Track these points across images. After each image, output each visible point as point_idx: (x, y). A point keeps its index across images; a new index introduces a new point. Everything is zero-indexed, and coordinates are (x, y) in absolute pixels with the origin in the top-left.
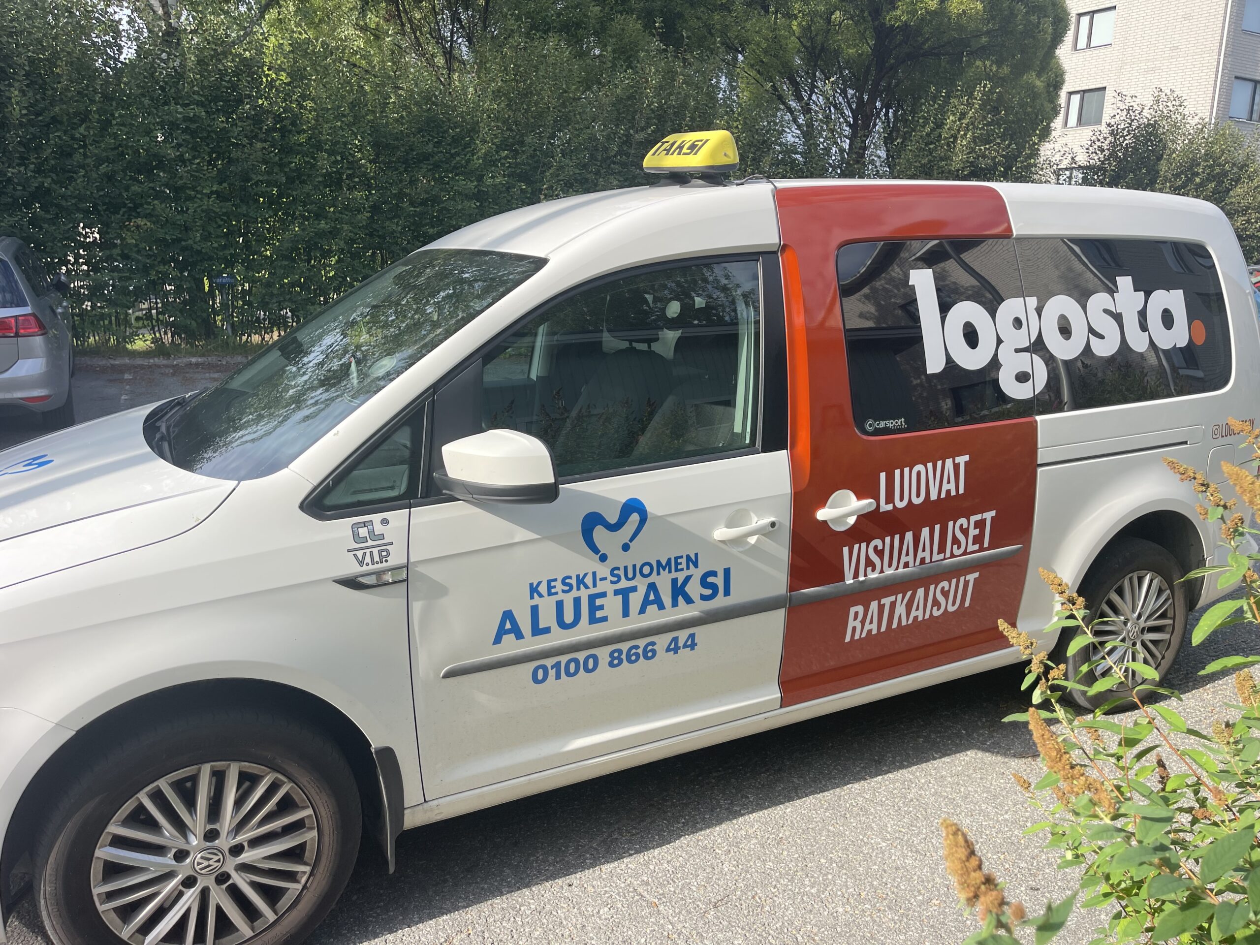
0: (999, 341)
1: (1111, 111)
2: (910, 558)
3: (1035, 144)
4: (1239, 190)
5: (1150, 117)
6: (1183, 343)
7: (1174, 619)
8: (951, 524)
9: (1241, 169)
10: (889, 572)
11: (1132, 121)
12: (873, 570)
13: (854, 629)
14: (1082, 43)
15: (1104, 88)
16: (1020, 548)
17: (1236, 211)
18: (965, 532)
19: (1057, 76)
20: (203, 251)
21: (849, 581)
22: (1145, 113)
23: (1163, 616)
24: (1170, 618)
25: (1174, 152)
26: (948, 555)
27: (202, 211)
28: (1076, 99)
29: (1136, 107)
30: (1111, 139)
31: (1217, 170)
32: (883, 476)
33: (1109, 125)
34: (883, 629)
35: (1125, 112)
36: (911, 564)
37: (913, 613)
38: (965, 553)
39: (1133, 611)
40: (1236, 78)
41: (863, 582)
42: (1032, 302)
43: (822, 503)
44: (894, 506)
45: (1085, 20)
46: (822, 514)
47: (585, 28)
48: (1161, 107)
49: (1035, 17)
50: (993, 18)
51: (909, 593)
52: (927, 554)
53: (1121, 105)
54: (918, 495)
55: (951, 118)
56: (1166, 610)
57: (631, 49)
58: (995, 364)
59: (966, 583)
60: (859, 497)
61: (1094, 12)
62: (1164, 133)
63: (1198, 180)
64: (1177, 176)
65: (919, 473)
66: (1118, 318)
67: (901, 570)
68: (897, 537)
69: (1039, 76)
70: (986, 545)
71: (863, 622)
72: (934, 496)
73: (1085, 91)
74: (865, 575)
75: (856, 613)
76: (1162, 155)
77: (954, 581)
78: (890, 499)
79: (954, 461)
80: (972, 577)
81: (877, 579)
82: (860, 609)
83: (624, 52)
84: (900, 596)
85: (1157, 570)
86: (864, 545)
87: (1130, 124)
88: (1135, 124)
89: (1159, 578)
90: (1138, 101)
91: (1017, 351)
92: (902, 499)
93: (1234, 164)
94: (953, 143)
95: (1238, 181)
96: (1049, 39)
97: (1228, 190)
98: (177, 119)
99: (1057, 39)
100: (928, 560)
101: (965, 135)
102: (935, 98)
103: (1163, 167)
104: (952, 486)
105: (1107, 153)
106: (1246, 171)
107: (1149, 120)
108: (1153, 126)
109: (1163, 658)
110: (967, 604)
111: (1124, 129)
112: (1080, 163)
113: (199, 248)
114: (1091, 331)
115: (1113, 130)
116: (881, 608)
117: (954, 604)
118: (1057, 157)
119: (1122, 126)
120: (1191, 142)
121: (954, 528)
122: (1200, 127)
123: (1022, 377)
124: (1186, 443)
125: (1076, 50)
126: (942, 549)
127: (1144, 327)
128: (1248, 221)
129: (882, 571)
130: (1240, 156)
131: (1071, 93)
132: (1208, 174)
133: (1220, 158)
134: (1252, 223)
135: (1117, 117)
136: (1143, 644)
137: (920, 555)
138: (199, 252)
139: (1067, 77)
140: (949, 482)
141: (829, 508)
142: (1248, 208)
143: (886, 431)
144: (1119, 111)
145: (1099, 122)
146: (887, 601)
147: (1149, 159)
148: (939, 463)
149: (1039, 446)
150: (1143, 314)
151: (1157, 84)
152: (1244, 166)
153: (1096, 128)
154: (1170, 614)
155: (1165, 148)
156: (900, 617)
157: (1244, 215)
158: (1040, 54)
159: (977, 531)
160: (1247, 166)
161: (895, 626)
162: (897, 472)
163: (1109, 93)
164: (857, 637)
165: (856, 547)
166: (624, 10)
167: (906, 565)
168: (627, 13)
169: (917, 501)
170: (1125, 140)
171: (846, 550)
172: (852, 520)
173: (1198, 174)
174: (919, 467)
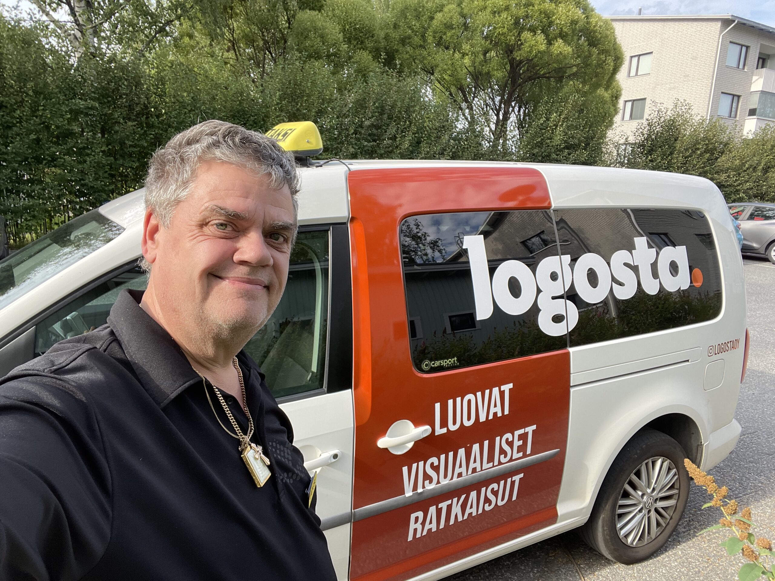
0: (539, 291)
1: (649, 112)
2: (463, 470)
3: (603, 130)
4: (723, 158)
5: (671, 115)
6: (685, 285)
7: (679, 489)
8: (498, 439)
9: (725, 146)
10: (444, 482)
11: (661, 117)
12: (431, 482)
13: (415, 530)
14: (633, 73)
15: (645, 99)
16: (558, 452)
17: (722, 171)
18: (510, 444)
19: (617, 92)
20: (95, 186)
21: (409, 493)
22: (668, 113)
23: (672, 487)
24: (677, 489)
25: (685, 135)
26: (496, 463)
27: (95, 162)
28: (629, 105)
29: (663, 109)
30: (648, 128)
31: (711, 146)
32: (438, 406)
33: (647, 120)
34: (442, 526)
35: (657, 113)
36: (464, 474)
37: (468, 511)
38: (511, 460)
39: (649, 487)
40: (722, 93)
41: (421, 493)
42: (567, 258)
43: (383, 432)
44: (448, 429)
45: (635, 60)
46: (382, 443)
47: (339, 57)
48: (678, 109)
49: (604, 56)
50: (579, 56)
51: (463, 497)
52: (478, 465)
53: (654, 108)
54: (469, 419)
55: (555, 114)
56: (674, 484)
57: (365, 70)
58: (535, 310)
59: (513, 483)
60: (417, 423)
61: (640, 55)
62: (679, 125)
63: (699, 152)
64: (686, 150)
65: (469, 401)
66: (635, 269)
67: (455, 479)
68: (451, 454)
69: (606, 89)
70: (529, 452)
71: (423, 524)
72: (482, 419)
73: (634, 100)
74: (424, 487)
75: (417, 519)
76: (678, 138)
77: (502, 483)
78: (444, 423)
79: (500, 389)
80: (517, 478)
81: (433, 489)
82: (420, 514)
83: (360, 72)
84: (455, 500)
85: (666, 455)
86: (421, 463)
87: (659, 119)
88: (662, 119)
89: (669, 461)
90: (665, 106)
91: (554, 298)
92: (454, 423)
93: (721, 143)
94: (555, 129)
95: (722, 153)
96: (611, 69)
97: (717, 159)
98: (81, 108)
99: (616, 70)
100: (478, 469)
101: (562, 124)
102: (547, 103)
103: (678, 145)
104: (498, 410)
105: (646, 136)
106: (728, 147)
107: (670, 117)
108: (673, 121)
109: (671, 518)
110: (514, 498)
111: (656, 122)
112: (630, 142)
113: (92, 185)
114: (614, 280)
115: (649, 123)
116: (439, 511)
117: (503, 499)
118: (617, 138)
119: (655, 121)
120: (695, 130)
121: (500, 442)
122: (701, 121)
123: (558, 319)
124: (688, 361)
125: (629, 77)
126: (491, 459)
127: (655, 275)
128: (729, 176)
129: (438, 482)
130: (724, 138)
131: (626, 101)
132: (705, 149)
133: (712, 139)
134: (731, 178)
135: (652, 115)
136: (656, 510)
137: (472, 465)
138: (92, 187)
139: (623, 92)
140: (495, 406)
141: (389, 437)
142: (728, 169)
143: (441, 369)
144: (653, 112)
145: (642, 118)
146: (444, 505)
147: (670, 140)
148: (487, 392)
149: (572, 371)
150: (654, 266)
151: (676, 96)
152: (726, 144)
153: (640, 121)
154: (677, 486)
155: (679, 133)
156: (456, 516)
157: (726, 173)
158: (606, 77)
159: (521, 442)
160: (729, 144)
161: (452, 522)
162: (450, 402)
163: (648, 101)
164: (418, 535)
165: (415, 466)
166: (362, 48)
167: (460, 475)
168: (364, 49)
169: (467, 424)
170: (656, 128)
171: (405, 469)
172: (410, 445)
173: (698, 149)
174: (470, 396)
